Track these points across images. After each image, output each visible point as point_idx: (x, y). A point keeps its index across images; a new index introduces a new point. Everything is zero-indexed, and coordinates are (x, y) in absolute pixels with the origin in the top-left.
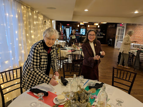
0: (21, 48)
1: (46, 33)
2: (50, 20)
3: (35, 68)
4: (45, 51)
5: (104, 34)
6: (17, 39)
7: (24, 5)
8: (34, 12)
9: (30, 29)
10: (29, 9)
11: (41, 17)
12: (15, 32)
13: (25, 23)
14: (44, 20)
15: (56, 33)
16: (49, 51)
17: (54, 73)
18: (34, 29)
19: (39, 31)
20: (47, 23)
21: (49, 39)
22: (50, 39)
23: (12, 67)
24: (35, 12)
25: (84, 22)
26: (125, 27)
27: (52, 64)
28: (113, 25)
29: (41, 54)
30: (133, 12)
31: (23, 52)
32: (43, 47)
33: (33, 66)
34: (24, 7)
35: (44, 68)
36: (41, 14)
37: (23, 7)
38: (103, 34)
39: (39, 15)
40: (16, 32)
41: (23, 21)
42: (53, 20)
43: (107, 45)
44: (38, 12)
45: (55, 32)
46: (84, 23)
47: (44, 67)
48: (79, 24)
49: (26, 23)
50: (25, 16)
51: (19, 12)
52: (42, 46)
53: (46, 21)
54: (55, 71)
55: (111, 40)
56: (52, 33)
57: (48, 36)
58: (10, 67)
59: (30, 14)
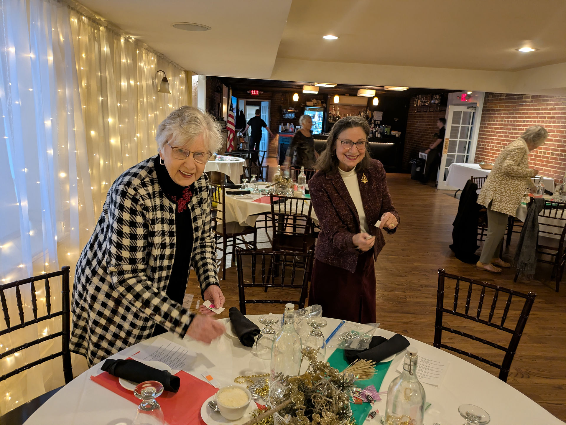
0: (68, 187)
1: (170, 129)
2: (182, 75)
3: (127, 272)
4: (166, 202)
5: (396, 134)
6: (50, 152)
7: (79, 14)
8: (122, 40)
9: (104, 109)
10: (102, 28)
11: (147, 62)
12: (43, 120)
13: (84, 84)
14: (161, 74)
15: (210, 129)
16: (182, 202)
17: (203, 292)
18: (120, 110)
19: (141, 120)
20: (173, 86)
21: (182, 151)
22: (187, 154)
23: (30, 265)
24: (127, 40)
25: (318, 82)
26: (480, 105)
27: (195, 256)
28: (432, 99)
29: (150, 215)
30: (513, 50)
31: (74, 202)
32: (157, 187)
33: (117, 265)
34: (80, 20)
35: (164, 274)
36: (146, 49)
37: (74, 20)
38: (393, 133)
39: (141, 55)
40: (48, 123)
41: (77, 78)
42: (196, 74)
43: (409, 176)
44: (137, 41)
45: (204, 125)
46: (321, 89)
47: (161, 268)
48: (299, 89)
49: (88, 87)
50: (84, 55)
51: (62, 38)
52: (152, 182)
53: (169, 78)
54: (209, 284)
55: (423, 155)
56: (192, 129)
57: (179, 140)
58: (21, 266)
59: (105, 49)
